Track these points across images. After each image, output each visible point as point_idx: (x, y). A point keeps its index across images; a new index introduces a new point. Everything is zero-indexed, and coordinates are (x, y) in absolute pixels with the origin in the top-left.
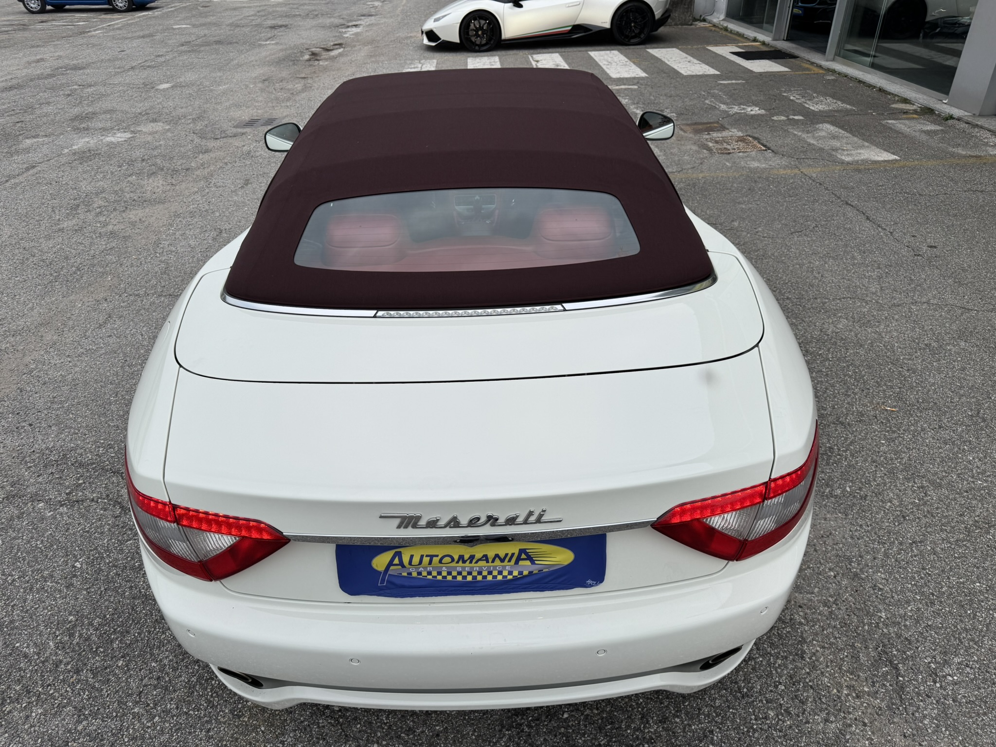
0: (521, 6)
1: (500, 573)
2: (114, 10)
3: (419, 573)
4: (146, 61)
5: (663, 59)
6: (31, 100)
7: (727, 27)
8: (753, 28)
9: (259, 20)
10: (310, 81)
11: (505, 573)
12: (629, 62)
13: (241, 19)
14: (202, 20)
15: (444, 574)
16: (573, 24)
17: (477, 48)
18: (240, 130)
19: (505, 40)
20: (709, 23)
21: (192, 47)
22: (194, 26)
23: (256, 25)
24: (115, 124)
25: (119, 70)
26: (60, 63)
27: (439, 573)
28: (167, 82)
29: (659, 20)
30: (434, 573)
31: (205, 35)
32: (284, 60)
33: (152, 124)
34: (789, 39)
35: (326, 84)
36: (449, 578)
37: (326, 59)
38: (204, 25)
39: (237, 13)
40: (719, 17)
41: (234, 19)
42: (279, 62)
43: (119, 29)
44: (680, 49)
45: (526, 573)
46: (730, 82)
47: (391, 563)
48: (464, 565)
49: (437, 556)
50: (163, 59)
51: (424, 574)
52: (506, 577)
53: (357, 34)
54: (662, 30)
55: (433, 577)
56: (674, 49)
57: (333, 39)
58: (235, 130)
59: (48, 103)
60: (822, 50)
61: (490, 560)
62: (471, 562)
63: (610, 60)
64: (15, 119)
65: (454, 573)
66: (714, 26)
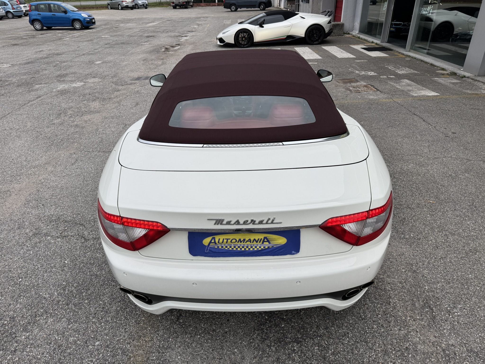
0: (263, 27)
1: (256, 247)
2: (75, 29)
3: (222, 247)
4: (90, 51)
5: (329, 51)
6: (38, 68)
7: (359, 37)
8: (372, 37)
9: (141, 34)
10: (165, 60)
11: (258, 247)
12: (313, 52)
13: (133, 33)
14: (115, 34)
15: (233, 247)
16: (287, 35)
17: (242, 46)
18: (133, 82)
19: (255, 42)
20: (351, 35)
21: (111, 45)
22: (111, 36)
23: (140, 36)
24: (76, 79)
25: (77, 55)
26: (51, 52)
27: (230, 247)
28: (100, 61)
29: (327, 33)
30: (228, 247)
31: (116, 40)
32: (153, 51)
33: (93, 79)
34: (389, 42)
35: (173, 62)
36: (235, 249)
37: (172, 51)
38: (116, 36)
39: (131, 30)
40: (356, 32)
41: (129, 33)
42: (151, 52)
43: (77, 37)
44: (337, 47)
45: (266, 247)
46: (360, 61)
47: (211, 242)
48: (241, 243)
49: (230, 239)
50: (97, 51)
51: (224, 247)
52: (258, 249)
53: (186, 40)
54: (329, 38)
55: (228, 248)
56: (334, 46)
57: (176, 42)
58: (131, 82)
59: (46, 70)
60: (404, 47)
61: (252, 242)
62: (244, 242)
63: (304, 51)
64: (31, 76)
65: (237, 247)
66: (353, 36)
